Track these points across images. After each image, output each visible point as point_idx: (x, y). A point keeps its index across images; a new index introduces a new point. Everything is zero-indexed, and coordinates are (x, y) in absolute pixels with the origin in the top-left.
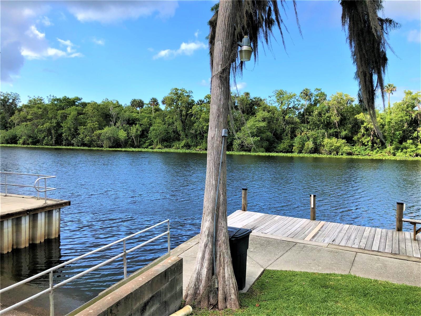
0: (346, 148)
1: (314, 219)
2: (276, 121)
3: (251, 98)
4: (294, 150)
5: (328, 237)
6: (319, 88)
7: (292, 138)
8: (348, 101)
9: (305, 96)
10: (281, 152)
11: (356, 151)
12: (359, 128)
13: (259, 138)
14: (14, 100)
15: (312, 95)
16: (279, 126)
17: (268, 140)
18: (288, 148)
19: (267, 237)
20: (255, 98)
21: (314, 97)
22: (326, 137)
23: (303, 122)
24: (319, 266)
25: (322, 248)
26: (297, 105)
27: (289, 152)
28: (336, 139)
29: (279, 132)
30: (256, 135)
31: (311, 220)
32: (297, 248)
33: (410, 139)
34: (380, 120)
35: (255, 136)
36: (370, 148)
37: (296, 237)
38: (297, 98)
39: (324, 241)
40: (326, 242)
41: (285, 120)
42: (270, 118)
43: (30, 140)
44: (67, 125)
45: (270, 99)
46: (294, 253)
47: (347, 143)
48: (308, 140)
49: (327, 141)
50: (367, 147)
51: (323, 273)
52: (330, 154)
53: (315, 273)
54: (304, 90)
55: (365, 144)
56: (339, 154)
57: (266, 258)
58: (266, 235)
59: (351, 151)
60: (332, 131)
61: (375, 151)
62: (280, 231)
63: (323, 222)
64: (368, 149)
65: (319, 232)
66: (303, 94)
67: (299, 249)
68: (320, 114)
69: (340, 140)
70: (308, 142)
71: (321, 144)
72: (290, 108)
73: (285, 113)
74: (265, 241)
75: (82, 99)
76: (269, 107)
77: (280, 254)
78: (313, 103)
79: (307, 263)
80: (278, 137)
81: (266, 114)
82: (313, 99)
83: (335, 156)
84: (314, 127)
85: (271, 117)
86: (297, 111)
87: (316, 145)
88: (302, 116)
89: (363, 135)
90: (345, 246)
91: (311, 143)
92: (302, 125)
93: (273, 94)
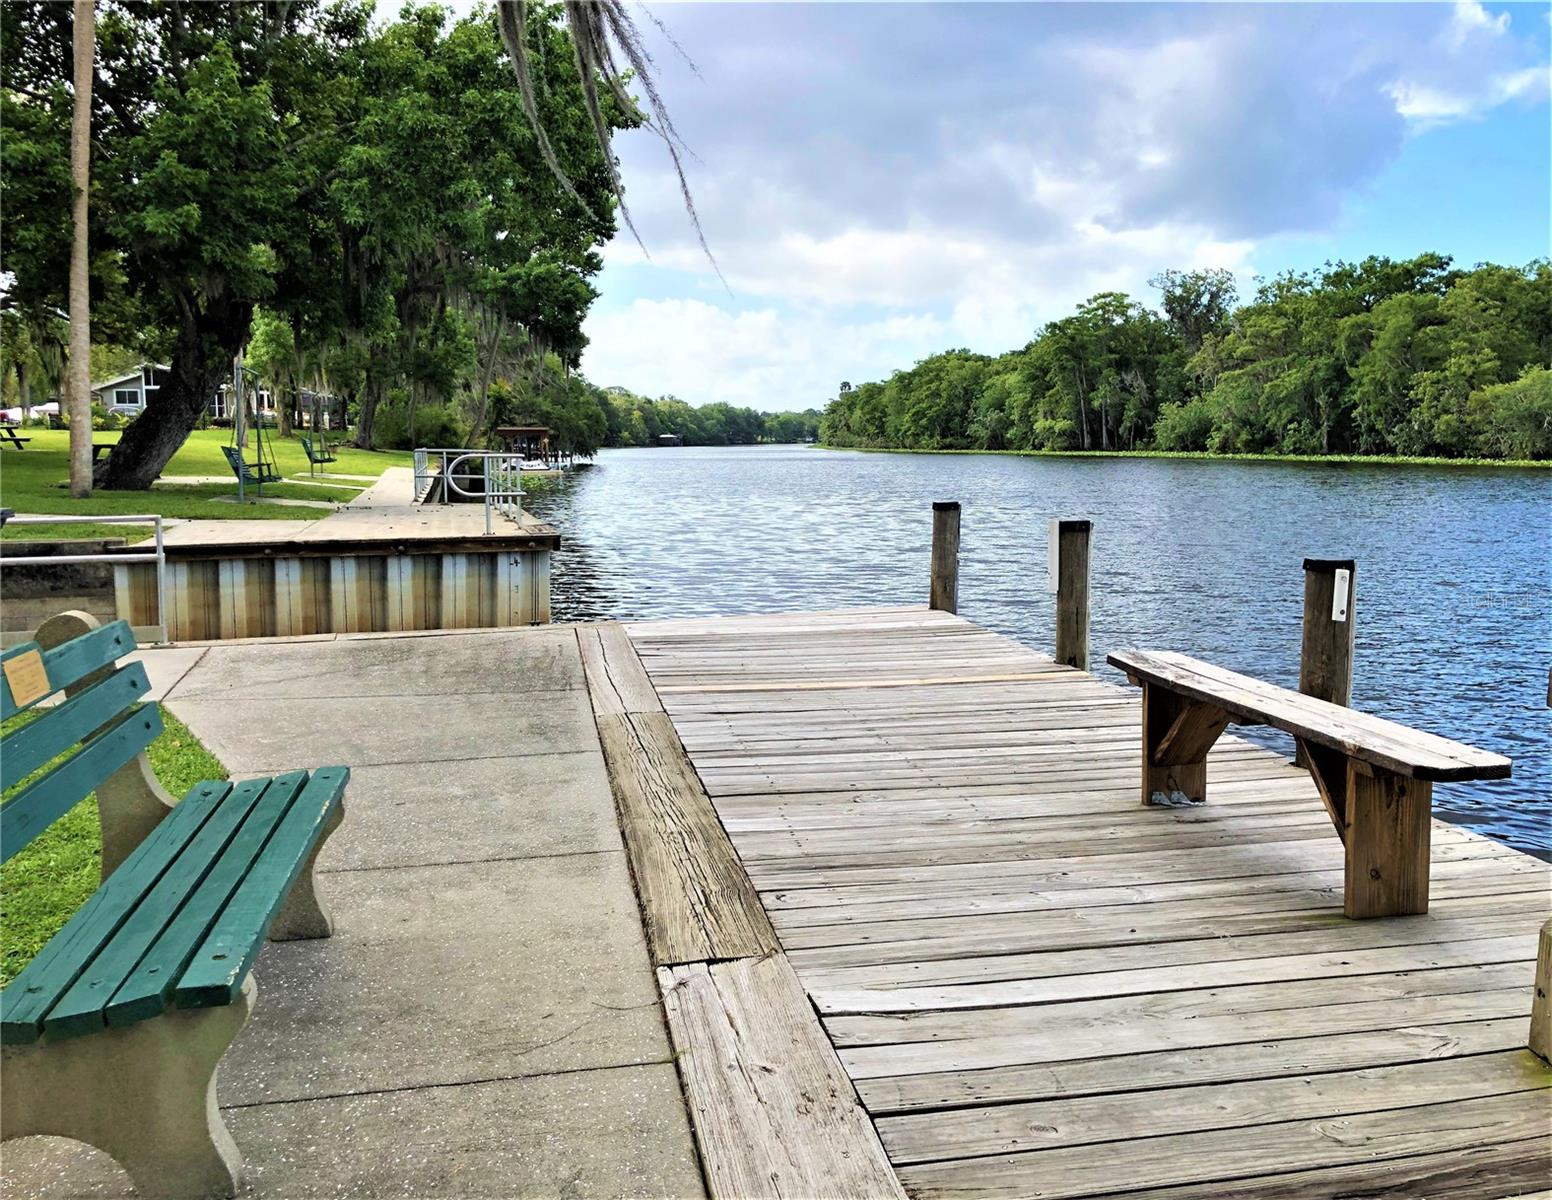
14: (1214, 296)
43: (1244, 436)
44: (1372, 370)
75: (1451, 259)
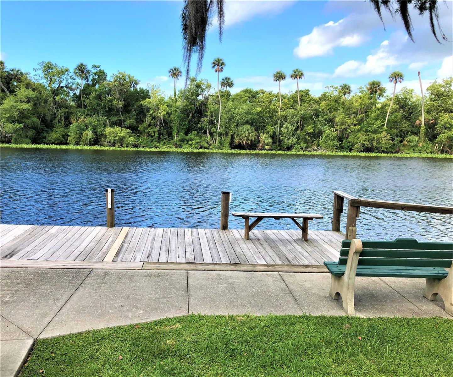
0: (131, 139)
1: (112, 225)
2: (44, 103)
3: (7, 70)
4: (70, 141)
5: (139, 250)
6: (97, 65)
7: (67, 126)
8: (131, 83)
9: (81, 73)
10: (52, 143)
11: (142, 142)
12: (145, 116)
13: (21, 125)
15: (89, 73)
16: (48, 110)
17: (34, 128)
18: (62, 139)
19: (38, 266)
20: (12, 70)
21: (92, 76)
22: (108, 126)
23: (79, 106)
24: (137, 308)
25: (135, 272)
26: (71, 84)
27: (63, 144)
28: (120, 128)
29: (48, 118)
30: (18, 120)
31: (107, 228)
32: (94, 280)
33: (195, 130)
34: (166, 108)
35: (15, 123)
36: (157, 140)
37: (89, 259)
38: (70, 74)
39: (135, 259)
40: (138, 260)
41: (56, 103)
42: (36, 99)
45: (34, 73)
46: (90, 291)
47: (132, 133)
48: (87, 128)
49: (109, 131)
50: (153, 138)
51: (148, 321)
52: (114, 146)
53: (134, 326)
54: (79, 66)
55: (152, 135)
56: (123, 145)
57: (38, 311)
58: (38, 262)
59: (136, 143)
60: (114, 119)
61: (162, 143)
62: (61, 252)
63: (126, 229)
64: (154, 141)
65: (124, 244)
66: (77, 71)
67: (98, 281)
68: (99, 97)
69: (124, 129)
70: (86, 132)
71: (102, 135)
72: (62, 87)
73: (56, 92)
74: (35, 275)
76: (34, 83)
77: (65, 297)
78: (91, 83)
79: (116, 307)
80: (48, 124)
81: (31, 93)
82: (91, 78)
83: (119, 149)
84: (93, 113)
85: (38, 98)
86: (71, 92)
87: (97, 135)
88: (78, 98)
89: (149, 125)
90: (168, 263)
91: (91, 132)
92: (79, 109)
93: (39, 67)
